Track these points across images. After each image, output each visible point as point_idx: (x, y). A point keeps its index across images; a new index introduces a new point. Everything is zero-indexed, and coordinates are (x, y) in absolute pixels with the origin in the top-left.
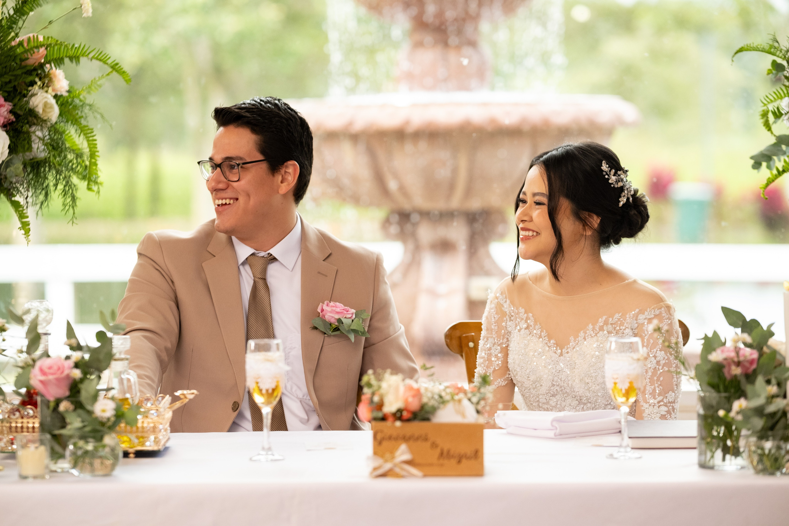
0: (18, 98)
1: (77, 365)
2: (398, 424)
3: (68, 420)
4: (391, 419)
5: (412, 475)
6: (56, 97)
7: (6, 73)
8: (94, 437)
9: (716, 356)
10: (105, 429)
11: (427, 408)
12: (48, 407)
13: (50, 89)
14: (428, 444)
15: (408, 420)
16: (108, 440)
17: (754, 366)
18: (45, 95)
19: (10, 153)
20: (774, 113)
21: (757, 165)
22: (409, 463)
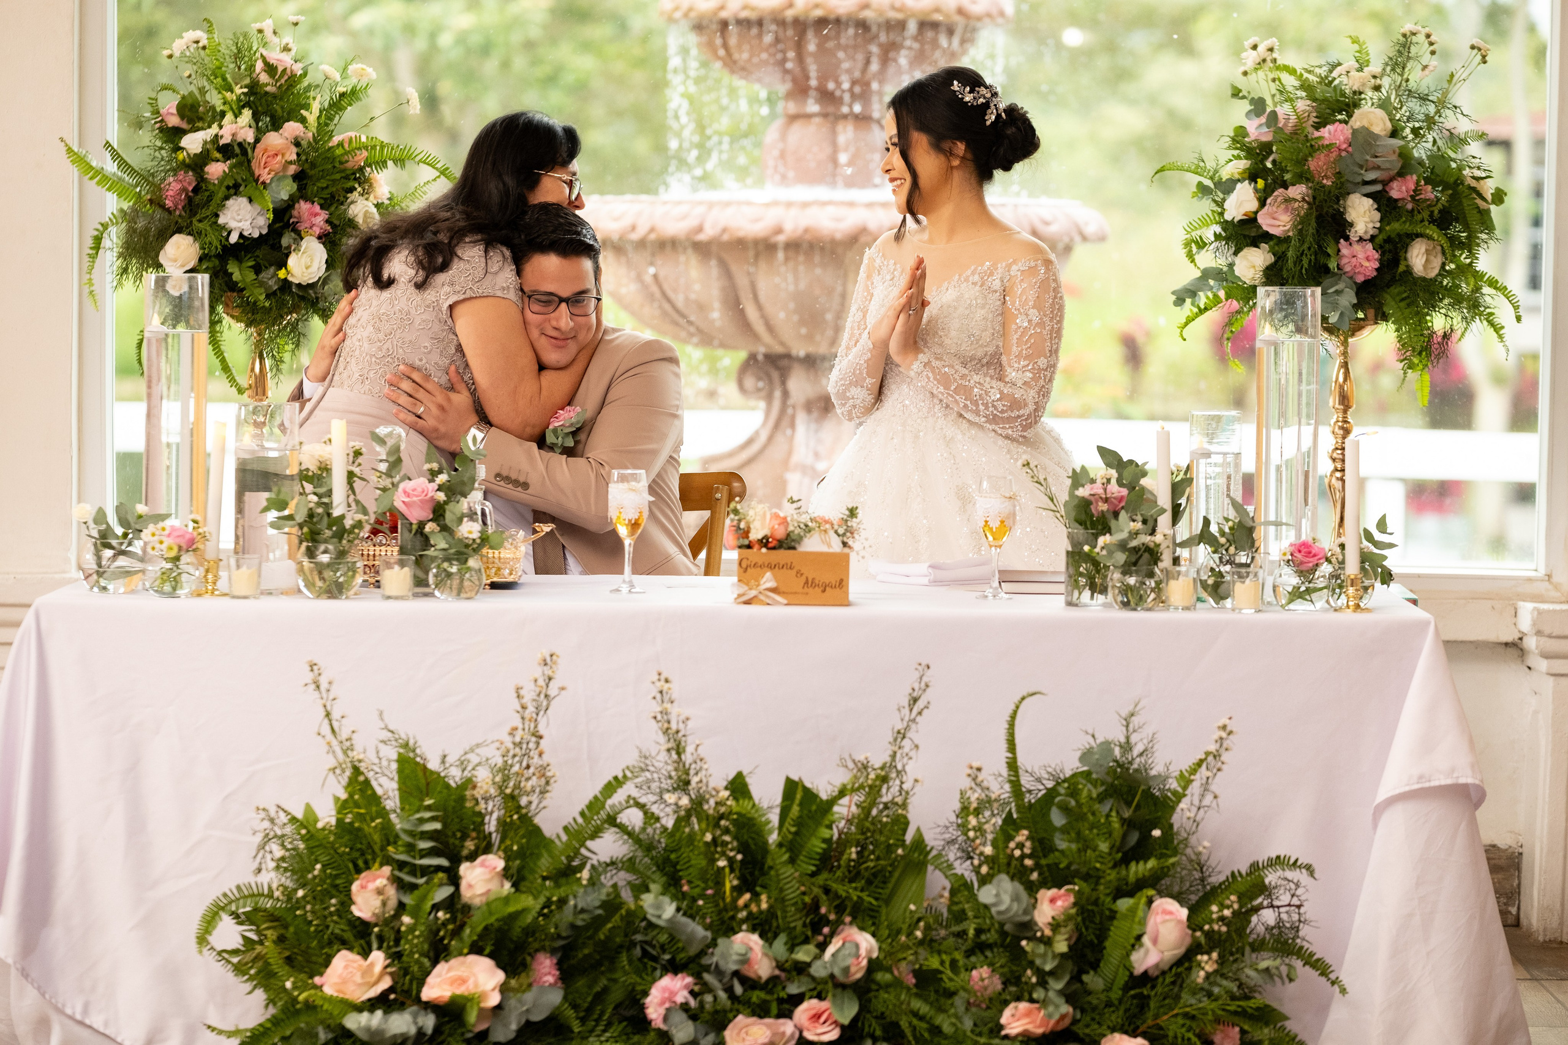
0: (335, 205)
1: (440, 488)
2: (764, 550)
3: (432, 542)
4: (756, 547)
5: (778, 603)
6: (378, 206)
7: (323, 177)
8: (458, 560)
9: (1082, 492)
10: (469, 551)
11: (793, 536)
12: (410, 531)
13: (372, 197)
14: (794, 572)
15: (774, 548)
16: (472, 563)
17: (1123, 504)
18: (366, 202)
19: (327, 269)
20: (1197, 243)
21: (1180, 301)
22: (773, 590)
